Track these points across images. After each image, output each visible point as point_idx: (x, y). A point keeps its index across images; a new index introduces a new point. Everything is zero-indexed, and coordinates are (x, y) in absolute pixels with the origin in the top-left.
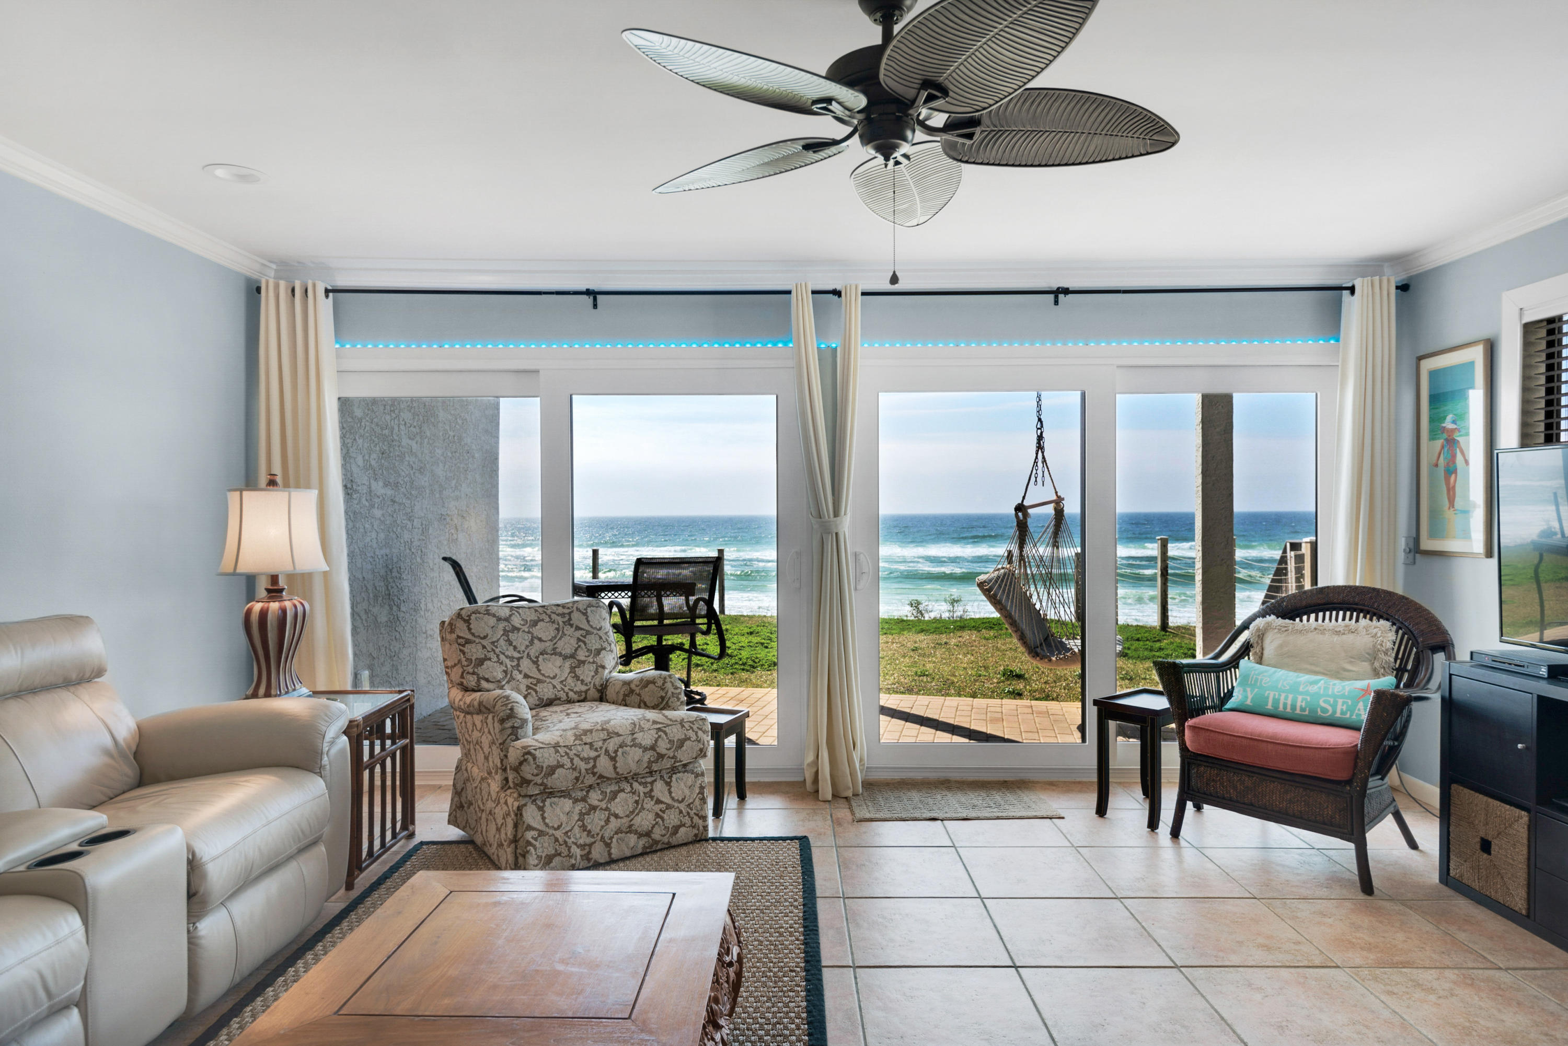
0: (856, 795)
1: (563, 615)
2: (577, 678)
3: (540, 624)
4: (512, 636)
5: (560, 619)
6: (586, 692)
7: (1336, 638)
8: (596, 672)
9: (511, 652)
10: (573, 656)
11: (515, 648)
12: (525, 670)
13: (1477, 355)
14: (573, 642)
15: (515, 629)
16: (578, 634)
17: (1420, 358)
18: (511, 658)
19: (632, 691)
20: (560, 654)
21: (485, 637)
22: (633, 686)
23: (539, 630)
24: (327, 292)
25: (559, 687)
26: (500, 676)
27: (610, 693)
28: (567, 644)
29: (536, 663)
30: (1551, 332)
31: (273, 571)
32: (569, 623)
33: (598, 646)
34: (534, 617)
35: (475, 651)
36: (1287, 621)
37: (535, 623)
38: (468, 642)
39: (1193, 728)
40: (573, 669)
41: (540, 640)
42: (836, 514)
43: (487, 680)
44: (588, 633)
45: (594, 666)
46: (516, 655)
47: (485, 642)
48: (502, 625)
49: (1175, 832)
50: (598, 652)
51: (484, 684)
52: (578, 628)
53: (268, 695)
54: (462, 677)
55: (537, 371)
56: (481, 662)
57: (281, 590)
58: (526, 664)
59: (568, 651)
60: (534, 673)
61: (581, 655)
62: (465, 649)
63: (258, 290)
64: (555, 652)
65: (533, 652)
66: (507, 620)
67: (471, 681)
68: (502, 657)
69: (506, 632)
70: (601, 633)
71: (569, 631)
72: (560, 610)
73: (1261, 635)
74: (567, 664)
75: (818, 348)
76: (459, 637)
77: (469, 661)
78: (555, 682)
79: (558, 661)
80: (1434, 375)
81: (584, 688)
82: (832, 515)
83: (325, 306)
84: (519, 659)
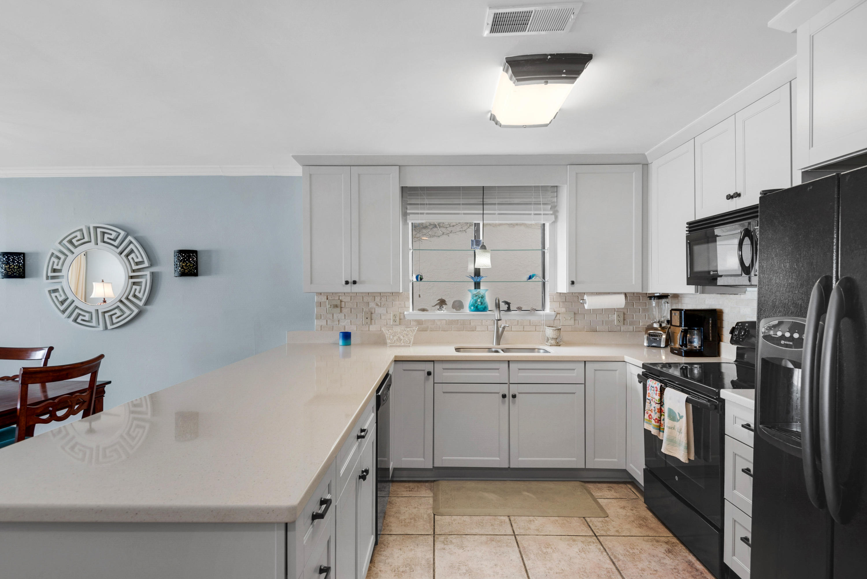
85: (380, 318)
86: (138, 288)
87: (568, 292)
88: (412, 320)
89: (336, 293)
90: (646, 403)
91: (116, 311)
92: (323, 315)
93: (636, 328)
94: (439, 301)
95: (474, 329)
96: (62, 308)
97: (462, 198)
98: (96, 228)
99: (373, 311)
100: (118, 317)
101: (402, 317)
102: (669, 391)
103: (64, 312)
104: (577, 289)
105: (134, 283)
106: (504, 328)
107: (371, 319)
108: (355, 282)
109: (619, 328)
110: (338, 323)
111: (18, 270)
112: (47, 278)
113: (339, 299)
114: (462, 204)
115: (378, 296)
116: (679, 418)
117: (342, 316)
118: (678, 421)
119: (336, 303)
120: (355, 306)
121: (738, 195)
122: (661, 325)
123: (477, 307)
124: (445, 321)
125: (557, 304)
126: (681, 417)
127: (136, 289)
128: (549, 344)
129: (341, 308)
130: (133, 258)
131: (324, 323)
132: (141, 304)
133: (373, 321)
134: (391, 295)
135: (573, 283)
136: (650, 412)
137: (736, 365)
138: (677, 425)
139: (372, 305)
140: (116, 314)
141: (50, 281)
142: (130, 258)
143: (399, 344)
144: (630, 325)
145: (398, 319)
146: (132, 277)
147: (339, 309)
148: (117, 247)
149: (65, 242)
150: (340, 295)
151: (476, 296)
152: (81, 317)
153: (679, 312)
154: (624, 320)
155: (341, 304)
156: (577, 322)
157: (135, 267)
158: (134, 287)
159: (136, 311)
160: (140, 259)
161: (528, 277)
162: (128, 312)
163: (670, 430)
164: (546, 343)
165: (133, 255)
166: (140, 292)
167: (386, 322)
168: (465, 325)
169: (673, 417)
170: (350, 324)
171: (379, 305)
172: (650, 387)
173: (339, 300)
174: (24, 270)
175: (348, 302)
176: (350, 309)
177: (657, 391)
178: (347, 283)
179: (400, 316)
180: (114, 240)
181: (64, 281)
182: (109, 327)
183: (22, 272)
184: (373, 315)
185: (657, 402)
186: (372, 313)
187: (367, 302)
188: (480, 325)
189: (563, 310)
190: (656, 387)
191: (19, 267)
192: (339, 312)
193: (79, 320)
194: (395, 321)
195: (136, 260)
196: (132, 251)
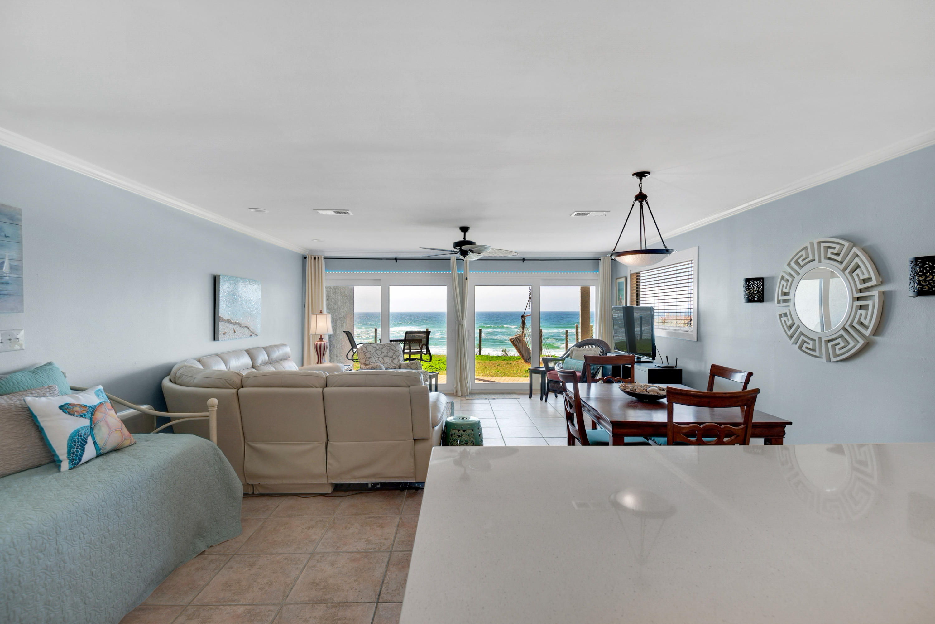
0: (467, 395)
1: (389, 346)
2: (393, 363)
3: (384, 349)
4: (377, 352)
5: (388, 348)
6: (396, 366)
7: (587, 352)
8: (398, 362)
9: (377, 356)
10: (392, 357)
11: (378, 355)
12: (380, 360)
13: (623, 280)
14: (392, 353)
15: (377, 350)
16: (393, 351)
17: (616, 279)
18: (377, 357)
19: (408, 366)
20: (389, 357)
21: (370, 352)
22: (408, 365)
23: (383, 350)
24: (324, 258)
25: (389, 365)
26: (375, 361)
27: (402, 367)
28: (390, 354)
29: (383, 358)
30: (638, 276)
31: (321, 334)
32: (391, 348)
33: (398, 355)
34: (382, 347)
35: (368, 355)
36: (578, 348)
37: (382, 348)
38: (366, 353)
39: (549, 374)
40: (392, 360)
41: (384, 353)
42: (462, 319)
43: (371, 362)
44: (396, 351)
45: (397, 360)
46: (378, 356)
47: (370, 353)
48: (374, 349)
49: (546, 401)
50: (398, 356)
51: (371, 363)
52: (393, 350)
53: (321, 363)
54: (365, 361)
55: (380, 279)
56: (370, 358)
57: (322, 339)
58: (380, 359)
59: (391, 356)
60: (382, 361)
61: (394, 357)
62: (366, 355)
63: (305, 258)
64: (387, 356)
65: (382, 356)
66: (375, 347)
67: (367, 363)
68: (375, 357)
69: (375, 351)
70: (399, 351)
71: (391, 350)
72: (388, 345)
73: (572, 352)
74: (391, 359)
75: (458, 274)
76: (364, 351)
77: (367, 357)
78: (388, 364)
79: (388, 358)
80: (619, 283)
81: (395, 365)
82: (461, 320)
83: (323, 261)
84: (379, 357)
86: (863, 312)
91: (839, 340)
96: (790, 333)
98: (819, 243)
100: (843, 348)
103: (791, 337)
105: (861, 307)
111: (757, 294)
112: (779, 302)
127: (861, 315)
130: (858, 275)
132: (867, 333)
140: (838, 344)
141: (782, 304)
142: (854, 274)
146: (858, 299)
148: (841, 263)
149: (792, 264)
152: (805, 345)
157: (860, 286)
158: (860, 311)
159: (861, 342)
160: (866, 276)
162: (852, 343)
165: (858, 271)
166: (865, 318)
174: (763, 294)
180: (838, 254)
181: (791, 304)
182: (833, 359)
183: (761, 296)
191: (758, 292)
193: (804, 348)
195: (862, 277)
196: (858, 267)
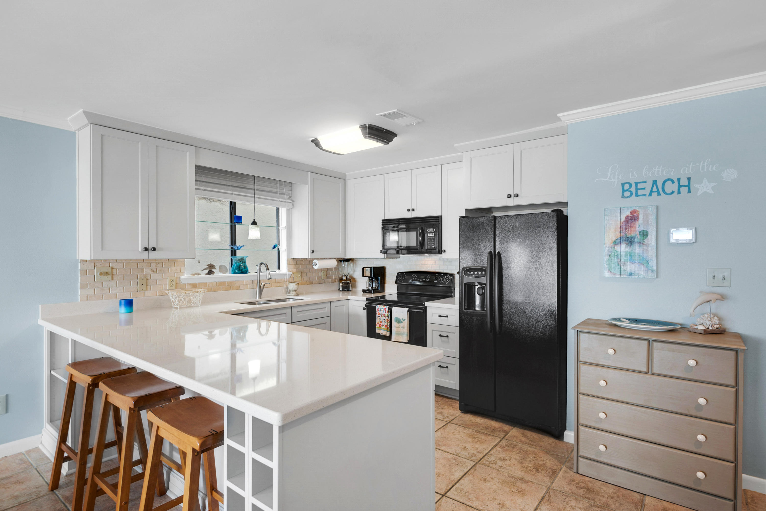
85: (156, 283)
87: (309, 257)
88: (188, 284)
89: (105, 260)
90: (377, 319)
92: (90, 284)
93: (331, 280)
94: (208, 266)
95: (238, 288)
97: (231, 181)
99: (149, 278)
101: (178, 281)
102: (394, 309)
104: (315, 255)
106: (264, 285)
107: (147, 285)
108: (154, 249)
109: (323, 280)
110: (108, 291)
113: (110, 266)
114: (231, 186)
115: (154, 262)
116: (402, 321)
117: (113, 283)
118: (402, 322)
119: (106, 271)
120: (129, 273)
121: (413, 210)
122: (347, 277)
123: (241, 270)
124: (216, 283)
125: (291, 267)
126: (404, 320)
128: (293, 295)
129: (112, 275)
131: (91, 292)
133: (149, 287)
134: (167, 261)
135: (313, 251)
136: (380, 323)
137: (397, 295)
138: (401, 325)
139: (147, 271)
143: (189, 305)
144: (329, 278)
145: (174, 283)
147: (110, 277)
150: (111, 262)
151: (240, 261)
153: (370, 269)
154: (326, 276)
155: (112, 271)
156: (303, 278)
161: (273, 246)
163: (397, 328)
164: (289, 294)
167: (162, 286)
168: (232, 285)
169: (398, 321)
170: (123, 291)
171: (155, 270)
172: (379, 310)
173: (111, 268)
175: (120, 269)
176: (123, 276)
177: (386, 310)
178: (146, 249)
179: (176, 281)
184: (149, 281)
185: (387, 316)
186: (147, 279)
187: (142, 269)
188: (242, 285)
189: (295, 270)
190: (385, 308)
192: (111, 279)
194: (171, 285)
